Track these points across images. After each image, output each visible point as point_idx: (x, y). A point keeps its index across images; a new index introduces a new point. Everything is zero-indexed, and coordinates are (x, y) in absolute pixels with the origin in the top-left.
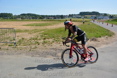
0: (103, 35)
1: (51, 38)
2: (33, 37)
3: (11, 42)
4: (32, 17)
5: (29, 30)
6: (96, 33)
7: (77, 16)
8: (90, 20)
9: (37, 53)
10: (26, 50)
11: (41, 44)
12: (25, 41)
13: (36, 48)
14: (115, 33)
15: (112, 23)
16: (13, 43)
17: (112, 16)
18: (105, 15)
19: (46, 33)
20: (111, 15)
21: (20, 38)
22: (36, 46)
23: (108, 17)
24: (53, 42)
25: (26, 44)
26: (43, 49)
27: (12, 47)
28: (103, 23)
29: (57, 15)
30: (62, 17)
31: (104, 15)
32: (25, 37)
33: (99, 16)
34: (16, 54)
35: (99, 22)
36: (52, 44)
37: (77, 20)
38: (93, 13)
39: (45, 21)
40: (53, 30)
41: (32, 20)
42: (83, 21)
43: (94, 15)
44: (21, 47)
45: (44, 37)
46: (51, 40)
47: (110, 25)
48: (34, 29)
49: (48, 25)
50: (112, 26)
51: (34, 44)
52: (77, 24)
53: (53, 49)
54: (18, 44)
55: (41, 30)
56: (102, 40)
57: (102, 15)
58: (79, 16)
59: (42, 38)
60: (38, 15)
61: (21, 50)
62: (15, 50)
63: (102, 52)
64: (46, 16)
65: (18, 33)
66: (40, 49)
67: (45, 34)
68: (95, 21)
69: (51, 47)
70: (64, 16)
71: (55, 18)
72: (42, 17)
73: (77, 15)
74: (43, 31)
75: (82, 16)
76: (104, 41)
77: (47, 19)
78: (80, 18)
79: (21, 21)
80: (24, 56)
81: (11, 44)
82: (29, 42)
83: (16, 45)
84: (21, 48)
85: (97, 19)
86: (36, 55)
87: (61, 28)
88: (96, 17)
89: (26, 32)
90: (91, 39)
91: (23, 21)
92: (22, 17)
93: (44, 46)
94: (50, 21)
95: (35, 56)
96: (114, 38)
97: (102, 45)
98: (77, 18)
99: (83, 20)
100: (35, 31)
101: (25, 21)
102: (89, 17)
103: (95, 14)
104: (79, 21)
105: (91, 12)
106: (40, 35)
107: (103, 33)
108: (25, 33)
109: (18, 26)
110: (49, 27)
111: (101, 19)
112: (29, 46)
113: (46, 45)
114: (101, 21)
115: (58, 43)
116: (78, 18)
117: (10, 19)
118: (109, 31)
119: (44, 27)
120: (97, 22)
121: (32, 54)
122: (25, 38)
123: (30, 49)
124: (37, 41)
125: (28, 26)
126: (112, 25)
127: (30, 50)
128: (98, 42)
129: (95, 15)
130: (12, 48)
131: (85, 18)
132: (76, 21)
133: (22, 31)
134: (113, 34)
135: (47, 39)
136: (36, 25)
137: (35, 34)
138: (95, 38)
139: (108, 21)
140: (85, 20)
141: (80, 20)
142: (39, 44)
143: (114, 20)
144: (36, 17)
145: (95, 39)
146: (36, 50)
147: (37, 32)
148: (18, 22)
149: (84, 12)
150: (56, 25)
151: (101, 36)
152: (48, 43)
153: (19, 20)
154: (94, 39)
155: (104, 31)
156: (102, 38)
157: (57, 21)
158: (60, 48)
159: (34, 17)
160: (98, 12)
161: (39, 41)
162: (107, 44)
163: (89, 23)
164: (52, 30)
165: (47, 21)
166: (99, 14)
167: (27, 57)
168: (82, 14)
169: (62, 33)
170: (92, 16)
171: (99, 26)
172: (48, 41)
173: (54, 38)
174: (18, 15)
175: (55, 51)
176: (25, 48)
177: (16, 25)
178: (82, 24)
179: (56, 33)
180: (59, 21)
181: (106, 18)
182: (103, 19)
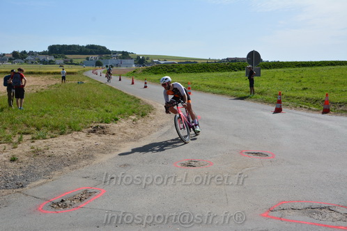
0: (124, 115)
6: (103, 107)
7: (42, 58)
8: (84, 71)
14: (154, 106)
15: (145, 77)
17: (143, 59)
18: (125, 55)
20: (138, 57)
23: (133, 61)
28: (120, 80)
31: (120, 55)
33: (108, 58)
37: (41, 71)
38: (89, 50)
42: (59, 73)
43: (94, 56)
47: (139, 84)
50: (146, 87)
52: (41, 82)
56: (122, 130)
57: (116, 55)
58: (48, 58)
63: (125, 165)
68: (99, 74)
73: (40, 53)
75: (56, 57)
76: (128, 130)
78: (51, 63)
85: (104, 66)
88: (101, 61)
90: (91, 129)
96: (153, 122)
97: (122, 144)
98: (42, 65)
99: (60, 70)
102: (79, 61)
103: (96, 53)
104: (48, 73)
105: (83, 46)
107: (122, 109)
111: (115, 68)
114: (115, 74)
116: (44, 62)
118: (138, 101)
120: (104, 75)
126: (144, 85)
128: (112, 137)
129: (96, 56)
131: (66, 63)
132: (40, 73)
134: (150, 109)
138: (102, 125)
139: (134, 72)
140: (69, 71)
141: (52, 71)
143: (148, 70)
145: (102, 128)
149: (64, 46)
151: (119, 117)
154: (97, 127)
155: (124, 103)
156: (123, 123)
160: (104, 48)
162: (137, 138)
163: (81, 79)
166: (109, 52)
168: (57, 53)
170: (87, 59)
171: (111, 88)
178: (59, 81)
181: (127, 65)
182: (119, 68)
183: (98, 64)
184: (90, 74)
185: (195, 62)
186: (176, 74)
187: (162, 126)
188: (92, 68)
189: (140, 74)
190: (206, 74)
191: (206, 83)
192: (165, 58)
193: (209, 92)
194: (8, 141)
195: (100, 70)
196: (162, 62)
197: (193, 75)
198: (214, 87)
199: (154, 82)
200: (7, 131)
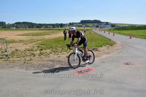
0: (104, 45)
1: (49, 49)
2: (28, 48)
3: (2, 54)
4: (28, 26)
5: (24, 40)
6: (97, 42)
7: (78, 24)
8: (92, 29)
9: (32, 66)
10: (20, 63)
11: (37, 56)
12: (19, 53)
13: (31, 60)
14: (116, 42)
15: (114, 32)
16: (5, 55)
17: (114, 25)
18: (107, 23)
19: (43, 43)
20: (112, 24)
21: (13, 49)
22: (32, 58)
23: (110, 25)
24: (51, 53)
25: (20, 56)
26: (39, 61)
27: (4, 59)
28: (105, 32)
29: (56, 24)
30: (62, 25)
31: (105, 23)
32: (19, 48)
33: (101, 24)
34: (8, 68)
35: (100, 31)
36: (50, 56)
39: (42, 30)
40: (52, 39)
41: (28, 29)
42: (83, 30)
43: (96, 24)
44: (14, 59)
45: (41, 48)
46: (48, 51)
47: (112, 34)
48: (30, 39)
49: (46, 35)
50: (114, 35)
51: (29, 56)
53: (51, 60)
54: (11, 56)
55: (38, 40)
56: (103, 50)
58: (80, 25)
59: (39, 49)
60: (34, 24)
61: (14, 63)
62: (6, 63)
63: (103, 62)
64: (44, 24)
65: (11, 44)
66: (36, 61)
67: (42, 45)
68: (97, 30)
69: (48, 59)
70: (64, 24)
71: (54, 27)
72: (40, 25)
73: (78, 23)
74: (40, 42)
75: (83, 24)
76: (106, 50)
77: (45, 28)
78: (81, 26)
79: (15, 31)
80: (17, 70)
81: (2, 57)
82: (23, 53)
83: (8, 58)
84: (14, 61)
85: (99, 27)
86: (31, 68)
87: (60, 37)
88: (98, 25)
89: (21, 42)
90: (92, 49)
91: (18, 31)
92: (17, 26)
93: (40, 58)
94: (48, 30)
95: (29, 69)
96: (115, 48)
97: (103, 55)
98: (78, 27)
99: (84, 29)
100: (31, 41)
101: (20, 30)
102: (91, 26)
106: (36, 46)
107: (104, 43)
108: (19, 43)
109: (12, 36)
110: (47, 37)
111: (103, 28)
112: (23, 58)
113: (42, 56)
114: (103, 30)
115: (56, 54)
116: (79, 26)
117: (3, 28)
118: (110, 40)
119: (42, 37)
120: (99, 31)
121: (26, 66)
122: (20, 50)
123: (24, 61)
124: (33, 52)
125: (24, 35)
126: (113, 34)
127: (24, 63)
128: (99, 52)
129: (97, 24)
130: (3, 61)
131: (86, 26)
133: (16, 41)
134: (115, 43)
135: (44, 50)
136: (32, 34)
137: (30, 45)
138: (96, 48)
139: (110, 29)
140: (87, 29)
141: (81, 29)
142: (34, 56)
143: (115, 29)
144: (32, 26)
145: (96, 49)
146: (31, 62)
147: (33, 42)
148: (11, 32)
149: (85, 20)
150: (55, 34)
152: (44, 54)
153: (13, 29)
155: (105, 41)
156: (104, 48)
157: (56, 30)
158: (58, 60)
159: (31, 26)
160: (100, 21)
161: (35, 53)
162: (108, 53)
163: (91, 32)
164: (50, 40)
165: (45, 30)
166: (101, 22)
167: (21, 70)
168: (83, 23)
169: (61, 42)
170: (93, 25)
171: (101, 35)
172: (45, 52)
173: (52, 48)
174: (12, 24)
175: (53, 63)
176: (19, 60)
177: (9, 35)
179: (55, 43)
180: (58, 30)
181: (108, 27)
182: (105, 28)
183: (97, 27)
184: (94, 30)
185: (135, 26)
186: (126, 31)
187: (118, 49)
188: (95, 28)
189: (112, 31)
190: (140, 31)
191: (138, 34)
192: (123, 24)
193: (139, 37)
194: (66, 51)
195: (97, 29)
196: (121, 26)
197: (134, 31)
198: (142, 36)
199: (117, 33)
200: (66, 48)
